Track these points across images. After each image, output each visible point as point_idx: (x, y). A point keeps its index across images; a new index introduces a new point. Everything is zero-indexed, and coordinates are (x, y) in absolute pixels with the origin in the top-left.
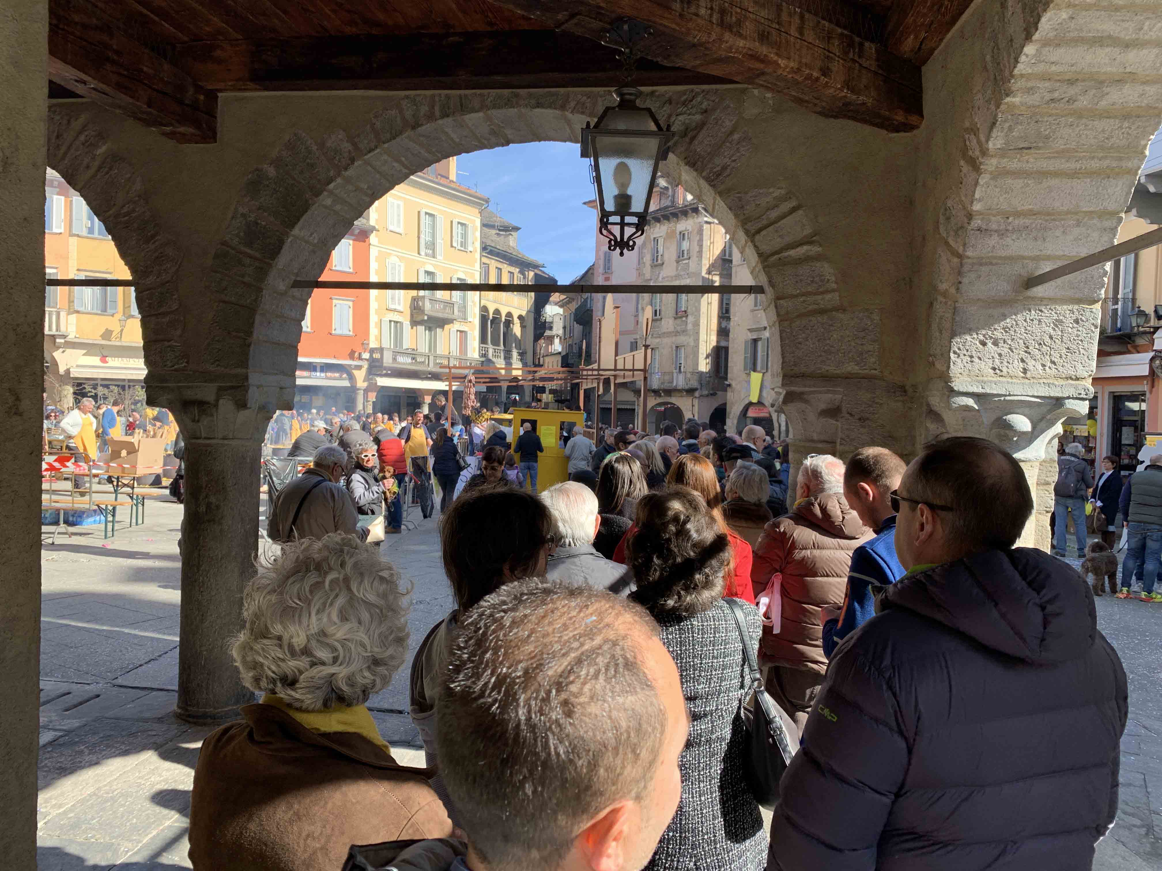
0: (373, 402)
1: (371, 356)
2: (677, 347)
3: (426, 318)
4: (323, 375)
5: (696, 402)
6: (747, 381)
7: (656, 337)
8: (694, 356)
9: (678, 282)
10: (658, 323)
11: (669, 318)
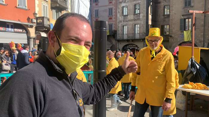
0: (38, 45)
1: (37, 21)
3: (58, 5)
4: (12, 30)
5: (145, 44)
6: (181, 35)
7: (125, 22)
8: (143, 27)
9: (135, 2)
10: (126, 17)
11: (131, 15)
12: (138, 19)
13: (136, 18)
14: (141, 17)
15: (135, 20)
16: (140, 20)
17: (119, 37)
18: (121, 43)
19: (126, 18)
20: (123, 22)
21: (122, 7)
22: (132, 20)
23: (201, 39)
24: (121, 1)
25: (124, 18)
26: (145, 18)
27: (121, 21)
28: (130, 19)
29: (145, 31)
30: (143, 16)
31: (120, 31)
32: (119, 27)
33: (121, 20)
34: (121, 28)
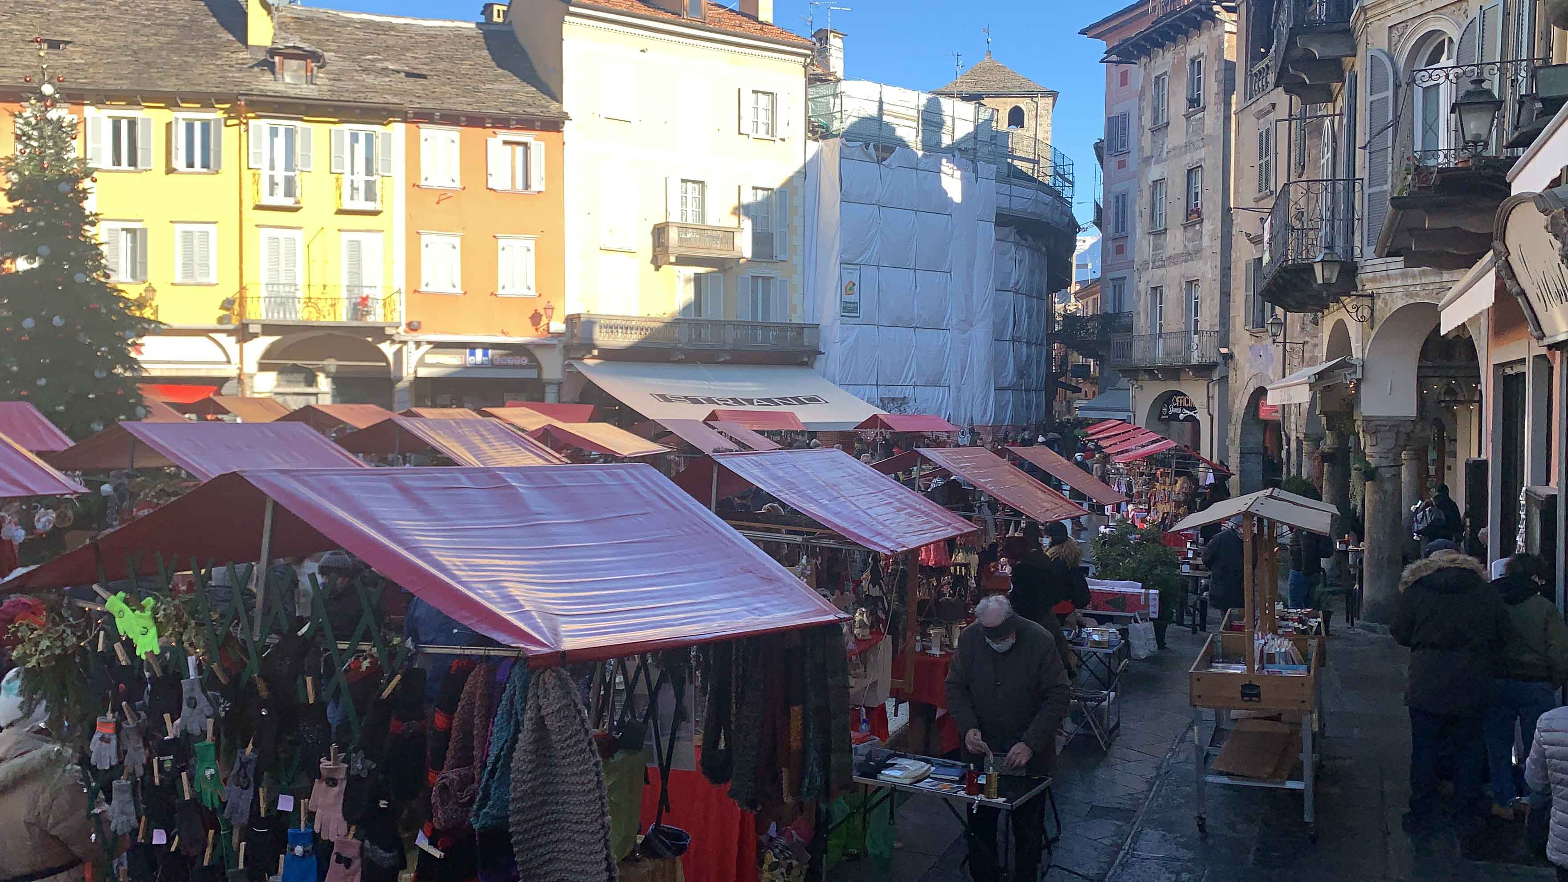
1: (569, 328)
2: (1189, 283)
4: (487, 362)
5: (1214, 391)
7: (1159, 267)
8: (1212, 300)
9: (1188, 156)
10: (1163, 236)
11: (1176, 227)
12: (1196, 252)
13: (1190, 246)
14: (1206, 241)
15: (1186, 256)
16: (1201, 258)
17: (1139, 354)
18: (1145, 384)
19: (1162, 247)
20: (1151, 265)
21: (1150, 183)
22: (1179, 256)
24: (1149, 154)
25: (1155, 248)
28: (1173, 252)
29: (1217, 320)
30: (1213, 236)
31: (1143, 319)
32: (1139, 294)
33: (1146, 257)
34: (1146, 300)
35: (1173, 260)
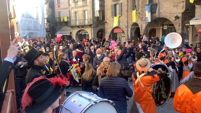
2: (84, 11)
5: (92, 29)
6: (113, 20)
7: (76, 8)
8: (90, 14)
10: (77, 3)
11: (80, 1)
12: (86, 5)
13: (84, 4)
14: (88, 3)
15: (83, 6)
16: (87, 6)
17: (73, 23)
18: (75, 29)
19: (77, 5)
20: (74, 8)
22: (81, 6)
23: (126, 24)
25: (75, 5)
26: (91, 4)
27: (73, 8)
28: (80, 6)
30: (90, 3)
31: (73, 17)
32: (72, 13)
33: (73, 6)
34: (74, 14)
35: (80, 7)
